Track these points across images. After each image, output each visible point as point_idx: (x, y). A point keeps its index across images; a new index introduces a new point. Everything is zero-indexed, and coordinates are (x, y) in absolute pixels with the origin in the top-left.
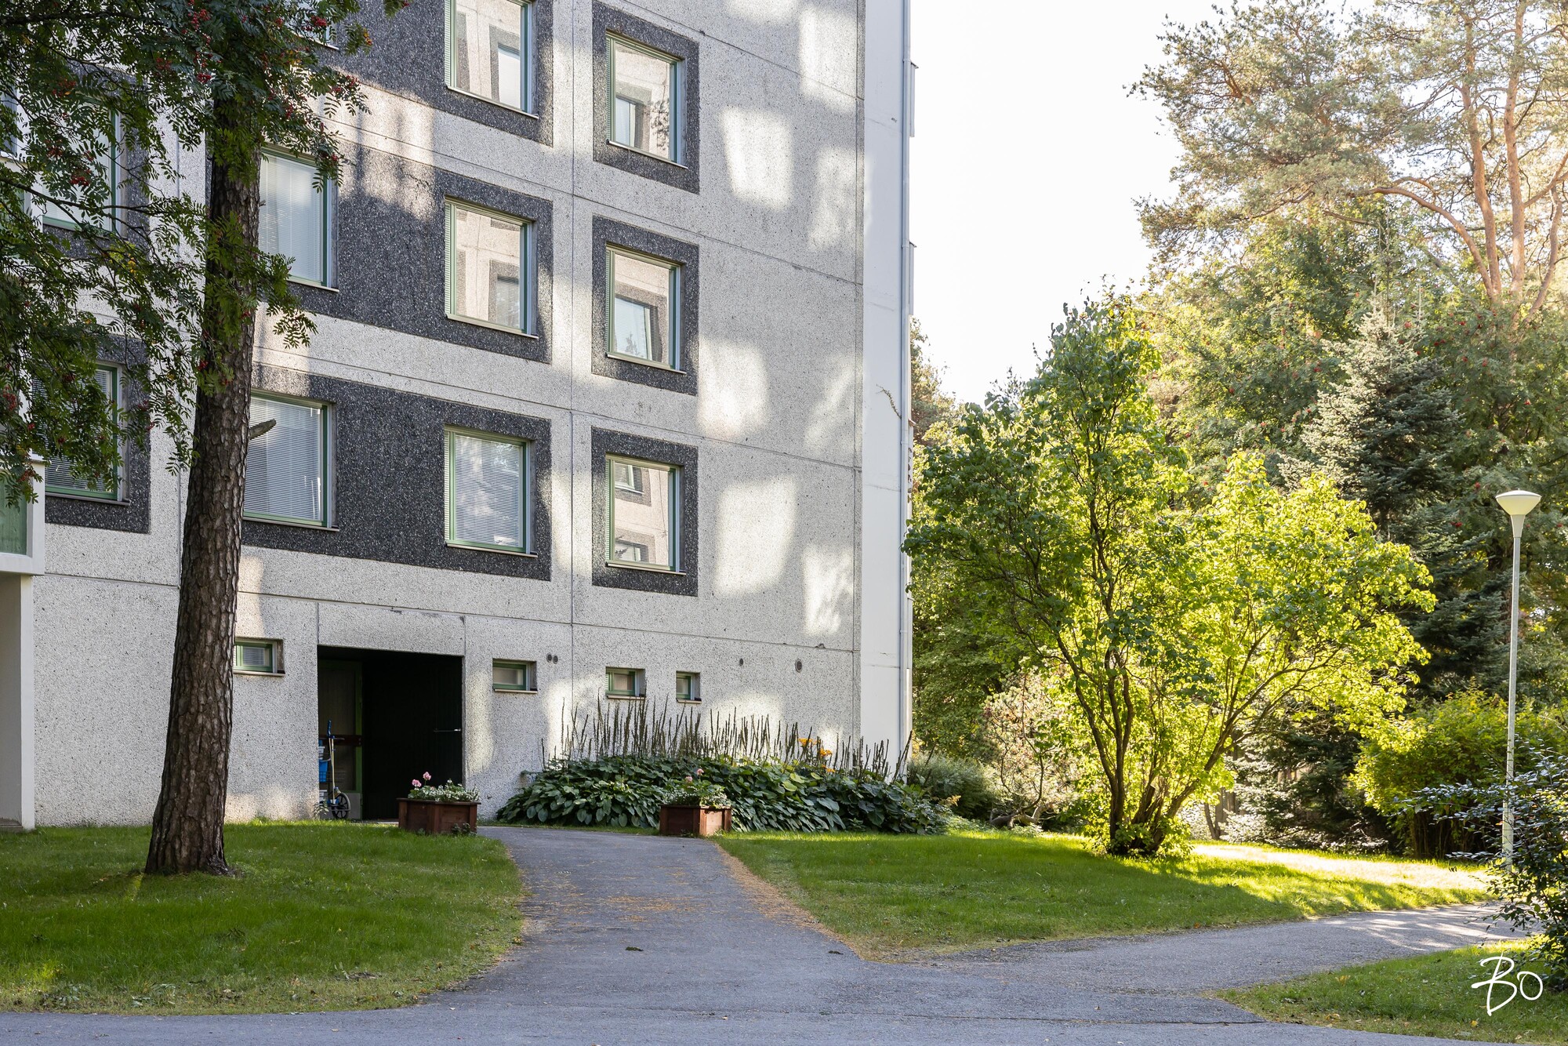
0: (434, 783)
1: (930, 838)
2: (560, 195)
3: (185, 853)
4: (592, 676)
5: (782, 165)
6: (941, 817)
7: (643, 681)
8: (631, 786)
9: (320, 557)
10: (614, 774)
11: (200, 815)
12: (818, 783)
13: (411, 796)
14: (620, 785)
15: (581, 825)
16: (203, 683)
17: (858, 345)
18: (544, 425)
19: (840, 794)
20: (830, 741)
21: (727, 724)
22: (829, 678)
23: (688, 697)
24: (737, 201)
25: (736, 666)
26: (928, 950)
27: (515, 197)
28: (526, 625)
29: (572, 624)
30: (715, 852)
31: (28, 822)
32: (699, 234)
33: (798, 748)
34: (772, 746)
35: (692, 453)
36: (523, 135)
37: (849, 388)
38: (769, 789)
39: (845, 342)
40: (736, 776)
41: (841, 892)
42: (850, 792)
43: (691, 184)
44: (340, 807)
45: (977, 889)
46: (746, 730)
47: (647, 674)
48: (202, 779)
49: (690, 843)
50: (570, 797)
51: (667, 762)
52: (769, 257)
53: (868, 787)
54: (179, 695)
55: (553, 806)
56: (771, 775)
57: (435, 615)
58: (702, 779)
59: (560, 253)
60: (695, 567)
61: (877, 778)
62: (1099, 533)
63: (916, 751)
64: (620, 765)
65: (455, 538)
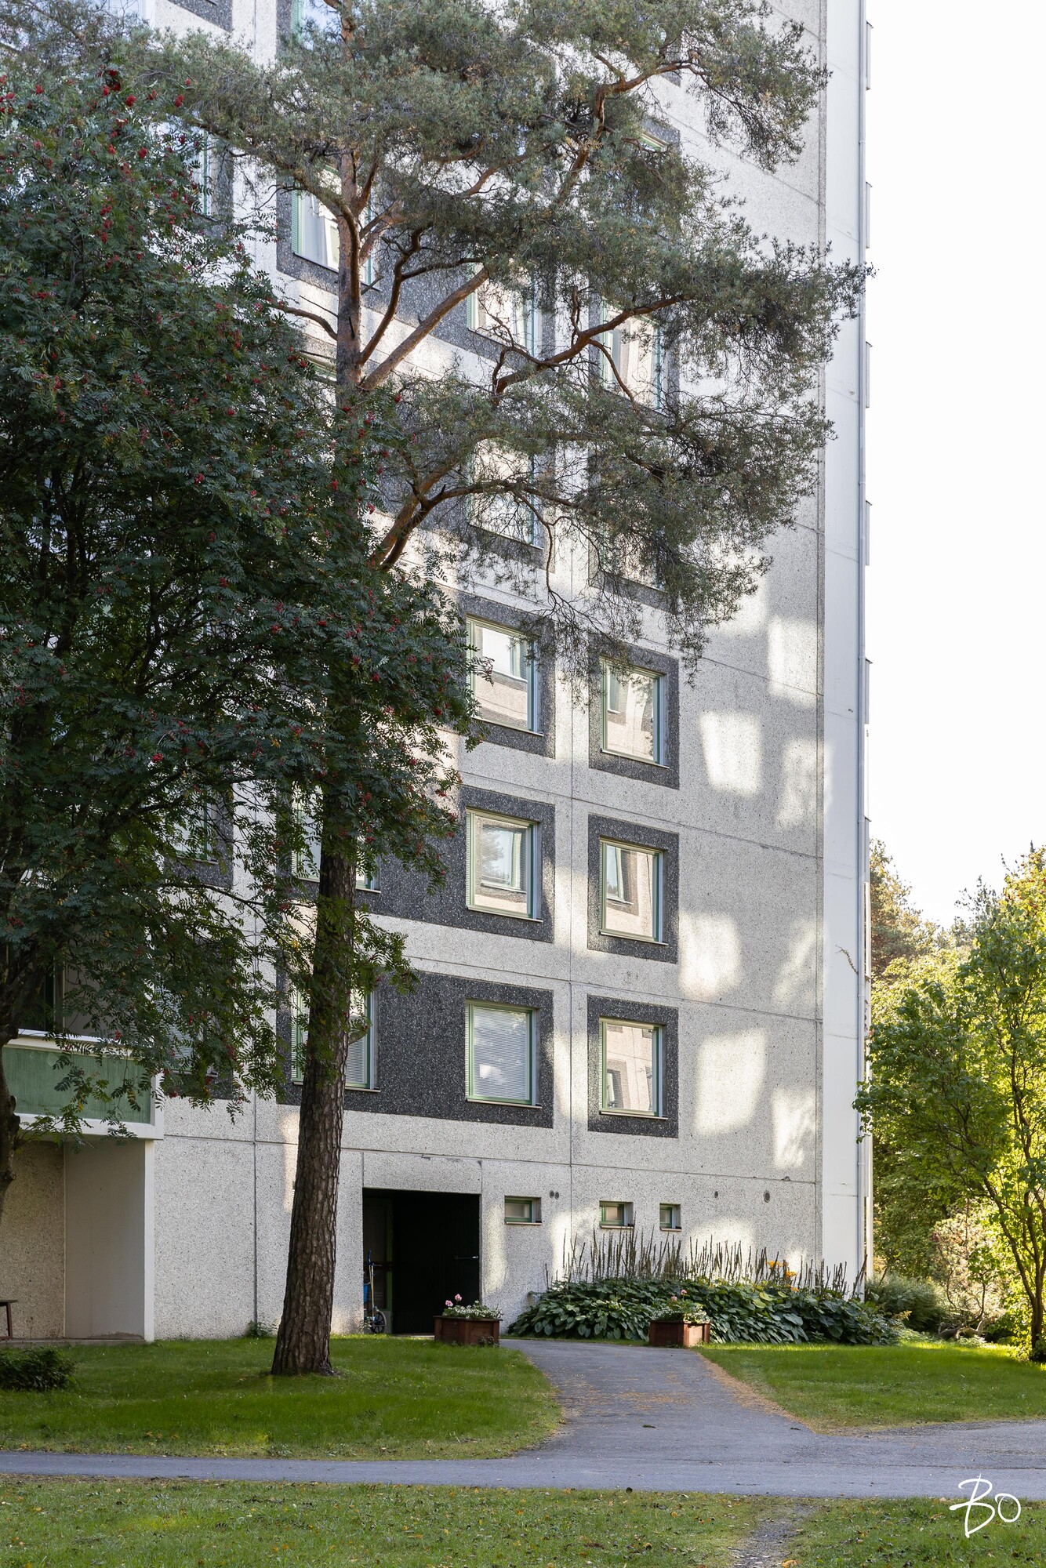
0: (463, 1303)
1: (881, 1348)
2: (561, 799)
3: (302, 1359)
4: (588, 1209)
5: (752, 757)
6: (894, 1330)
7: (631, 1211)
8: (624, 1305)
9: (365, 1115)
10: (609, 1294)
11: (313, 1330)
12: (785, 1301)
13: (445, 1314)
14: (614, 1304)
15: (582, 1338)
16: (316, 1230)
17: (819, 909)
18: (548, 995)
19: (804, 1310)
20: (795, 1263)
21: (705, 1249)
22: (794, 1207)
23: (670, 1226)
24: (712, 791)
25: (712, 1199)
26: (864, 1428)
27: (524, 803)
28: (532, 1166)
29: (570, 1165)
30: (698, 1359)
31: (150, 1336)
32: (679, 824)
33: (767, 1270)
34: (744, 1268)
35: (673, 1014)
36: (530, 751)
37: (811, 949)
38: (742, 1306)
39: (807, 910)
40: (713, 1295)
41: (802, 1389)
42: (812, 1308)
43: (672, 782)
44: (377, 1323)
45: (910, 1387)
46: (721, 1255)
47: (635, 1207)
48: (315, 1303)
49: (676, 1352)
50: (572, 1314)
51: (653, 1284)
52: (740, 840)
53: (828, 1304)
54: (297, 1240)
55: (557, 1322)
56: (743, 1294)
57: (457, 1160)
58: (686, 1298)
59: (561, 848)
60: (675, 1112)
61: (837, 1295)
62: (1018, 1094)
63: (875, 1269)
64: (614, 1286)
65: (474, 1095)
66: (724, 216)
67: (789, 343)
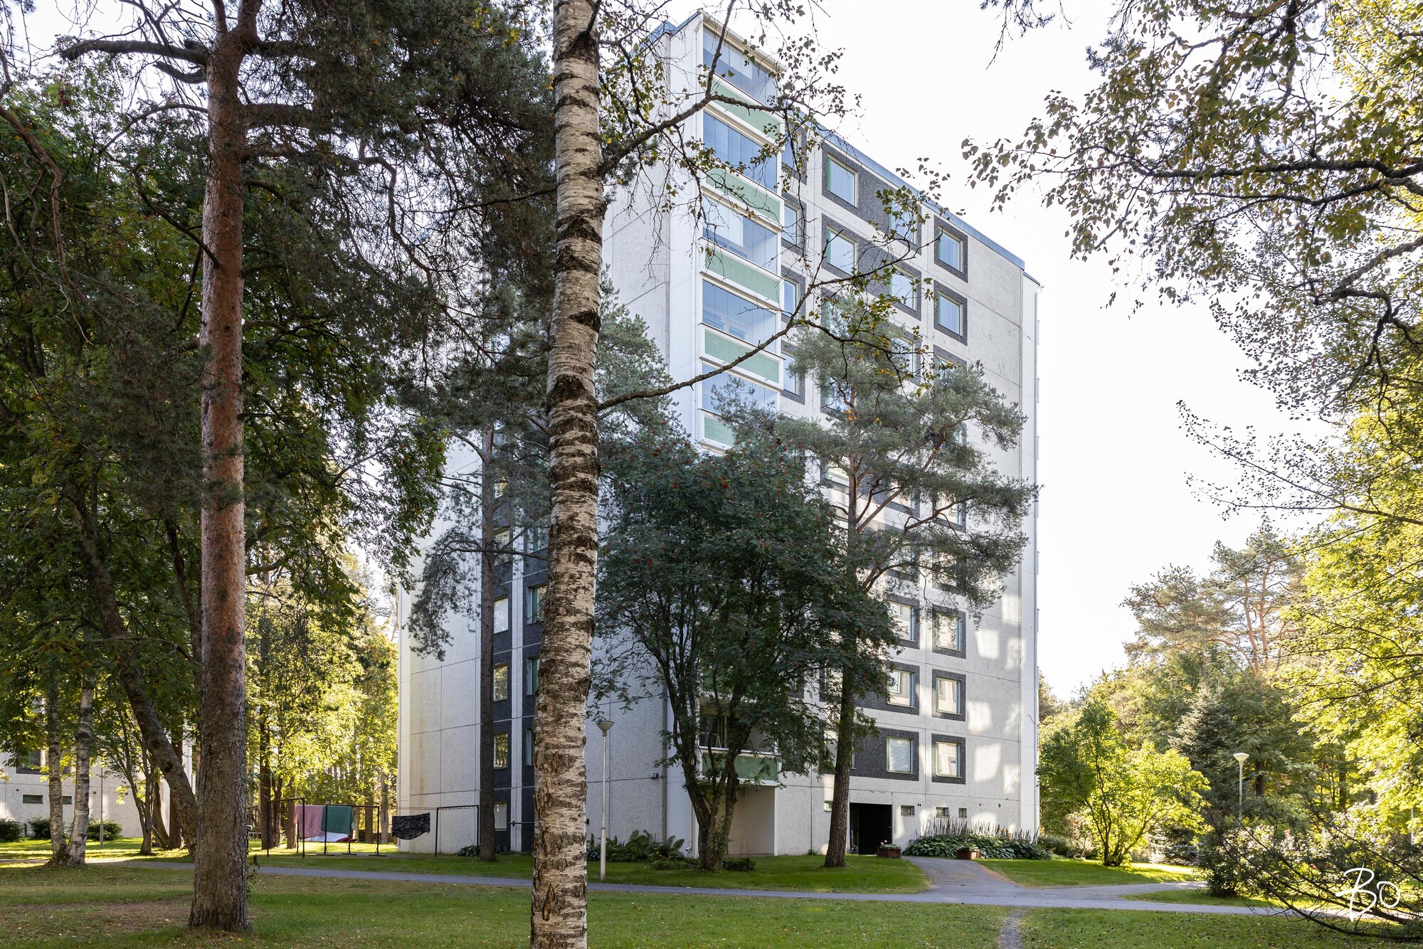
0: (887, 843)
1: (1044, 861)
2: (922, 664)
3: (835, 863)
4: (932, 810)
5: (995, 645)
6: (1050, 854)
7: (948, 812)
8: (946, 844)
9: (857, 777)
10: (940, 840)
11: (837, 854)
12: (1007, 843)
13: (879, 847)
14: (942, 844)
15: (931, 856)
17: (1020, 699)
18: (917, 734)
19: (1014, 847)
20: (1012, 829)
21: (976, 825)
22: (1010, 809)
23: (963, 816)
24: (979, 658)
25: (979, 806)
27: (910, 666)
28: (911, 795)
29: (925, 794)
30: (976, 864)
31: (776, 854)
32: (966, 671)
33: (1000, 832)
34: (991, 831)
35: (964, 740)
36: (912, 648)
37: (1017, 715)
38: (991, 845)
40: (980, 841)
41: (1017, 874)
42: (1018, 846)
43: (963, 656)
44: (856, 851)
45: (1057, 874)
46: (982, 826)
47: (949, 809)
49: (967, 861)
50: (926, 847)
51: (957, 837)
52: (990, 676)
53: (1024, 845)
55: (921, 850)
56: (991, 841)
57: (883, 793)
58: (970, 842)
59: (922, 681)
60: (964, 775)
61: (1027, 842)
62: (1099, 769)
63: (1041, 832)
64: (942, 838)
65: (891, 769)
66: (990, 468)
67: (1012, 510)
